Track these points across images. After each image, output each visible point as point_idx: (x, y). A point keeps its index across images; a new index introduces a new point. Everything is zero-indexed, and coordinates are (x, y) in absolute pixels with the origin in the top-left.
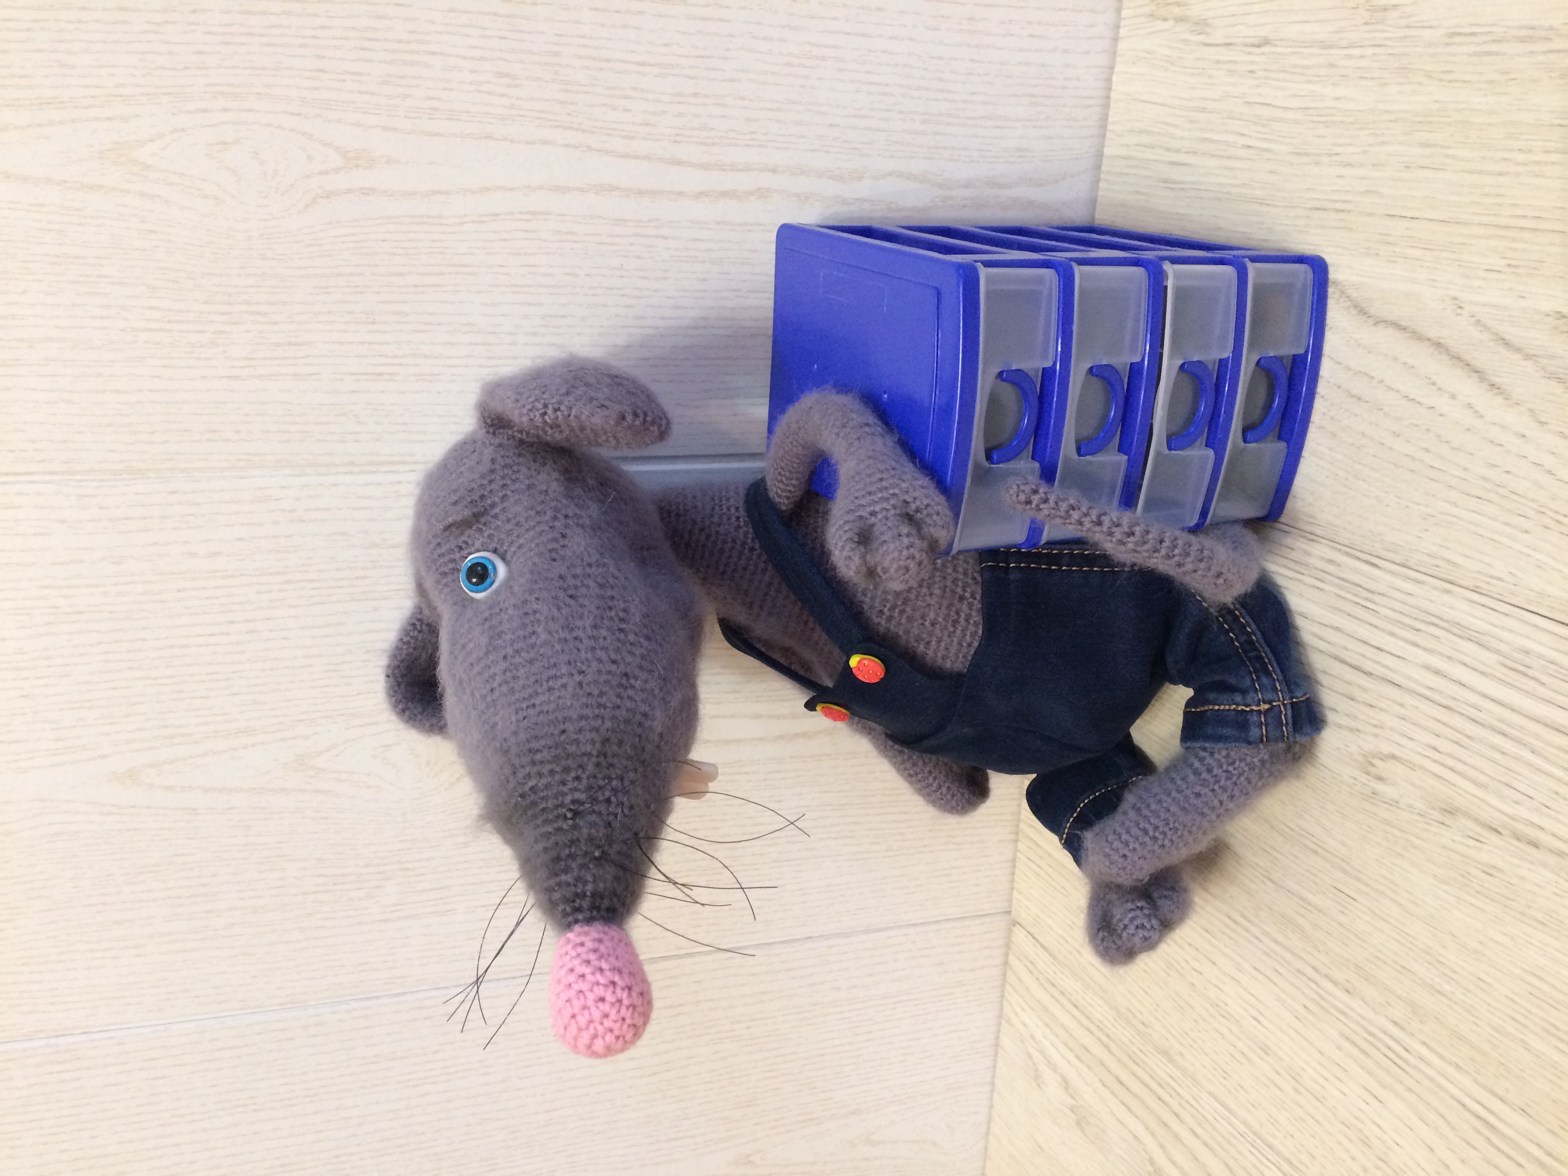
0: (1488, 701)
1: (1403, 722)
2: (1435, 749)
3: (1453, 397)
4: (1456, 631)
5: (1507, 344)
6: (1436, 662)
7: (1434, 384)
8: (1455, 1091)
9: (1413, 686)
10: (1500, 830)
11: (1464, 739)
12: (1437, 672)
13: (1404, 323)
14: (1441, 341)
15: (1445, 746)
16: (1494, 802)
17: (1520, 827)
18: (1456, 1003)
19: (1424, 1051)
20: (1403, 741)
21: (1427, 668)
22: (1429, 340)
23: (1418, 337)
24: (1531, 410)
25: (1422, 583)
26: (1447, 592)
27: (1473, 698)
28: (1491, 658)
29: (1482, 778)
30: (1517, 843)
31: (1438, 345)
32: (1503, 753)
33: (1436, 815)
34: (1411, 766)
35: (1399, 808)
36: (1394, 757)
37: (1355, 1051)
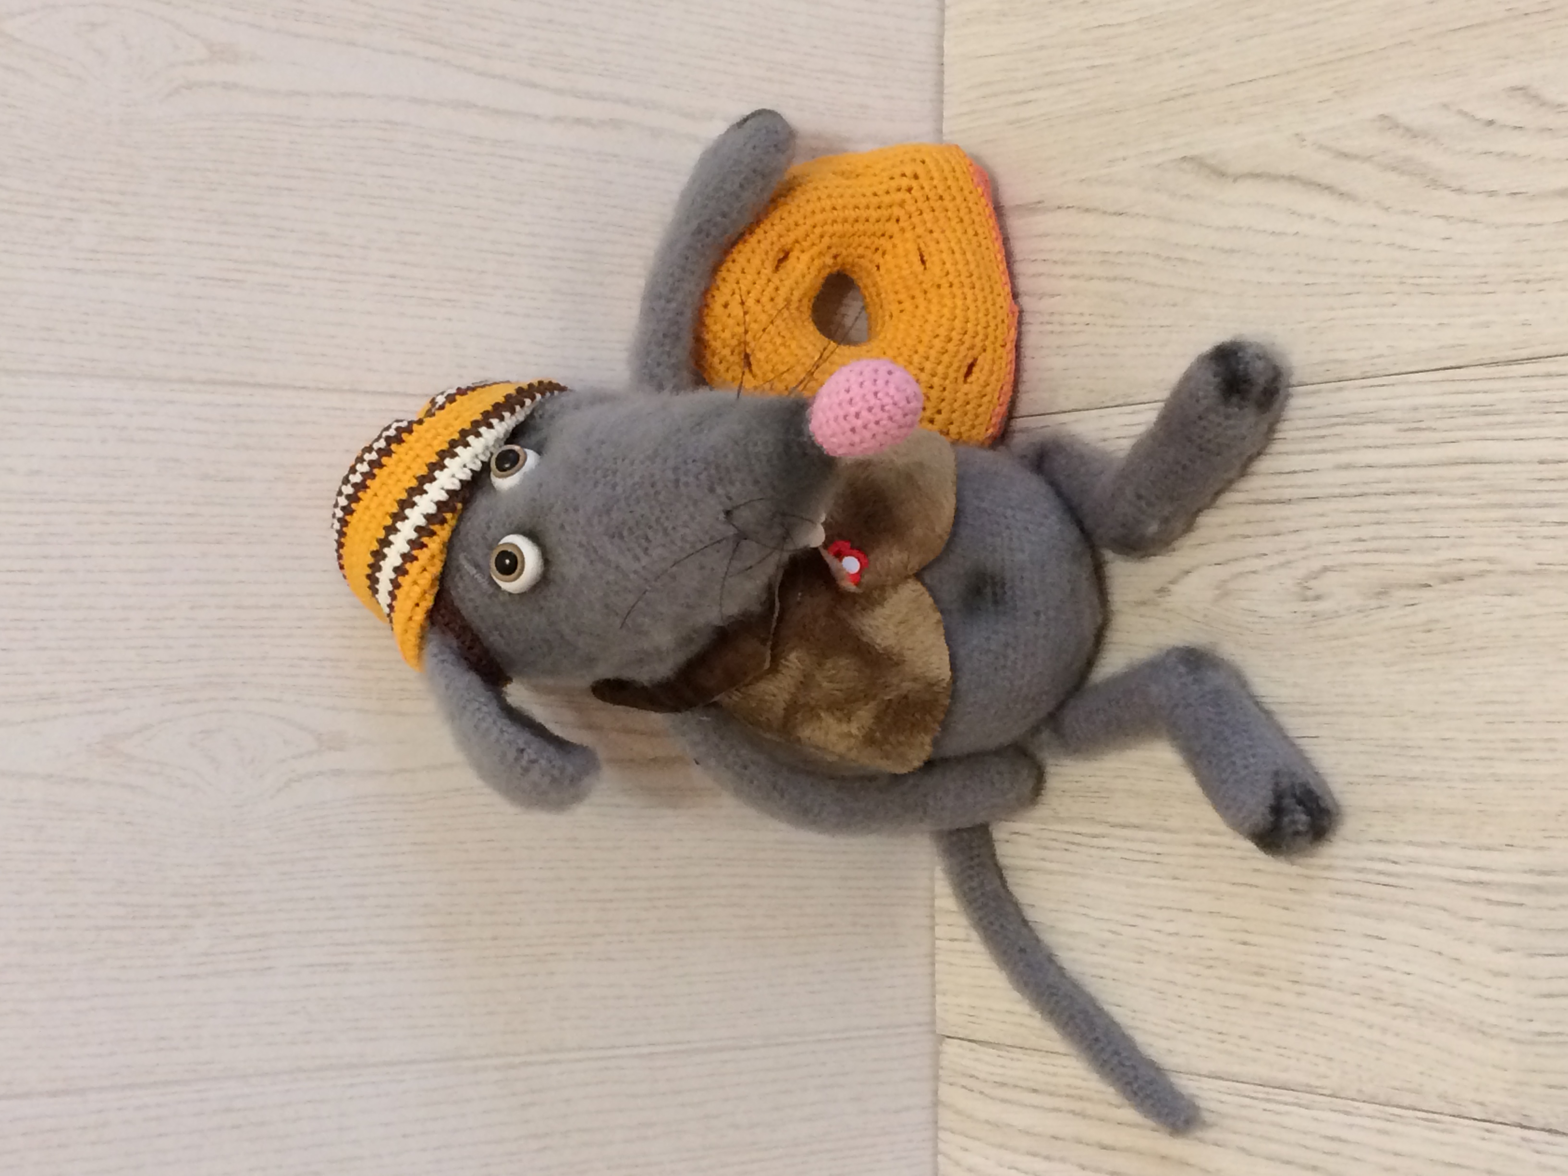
0: (1394, 470)
1: (1327, 530)
2: (1361, 540)
3: (1312, 217)
4: (1355, 420)
5: (1346, 156)
6: (1344, 458)
7: (1293, 213)
8: (1446, 872)
9: (1329, 491)
10: (1429, 583)
11: (1382, 515)
12: (1347, 467)
13: (1258, 171)
14: (1294, 174)
15: (1366, 532)
16: (1419, 559)
17: (1445, 570)
18: (1428, 779)
19: (1410, 851)
20: (1330, 548)
21: (1339, 467)
22: (1283, 177)
23: (1274, 178)
24: (1377, 202)
25: (1319, 391)
26: (1340, 389)
27: (1380, 474)
28: (1388, 429)
29: (1404, 543)
30: (1445, 586)
31: (1291, 178)
32: (1417, 510)
33: (1374, 603)
34: (1342, 568)
35: (1340, 616)
36: (1326, 569)
37: (1349, 902)
